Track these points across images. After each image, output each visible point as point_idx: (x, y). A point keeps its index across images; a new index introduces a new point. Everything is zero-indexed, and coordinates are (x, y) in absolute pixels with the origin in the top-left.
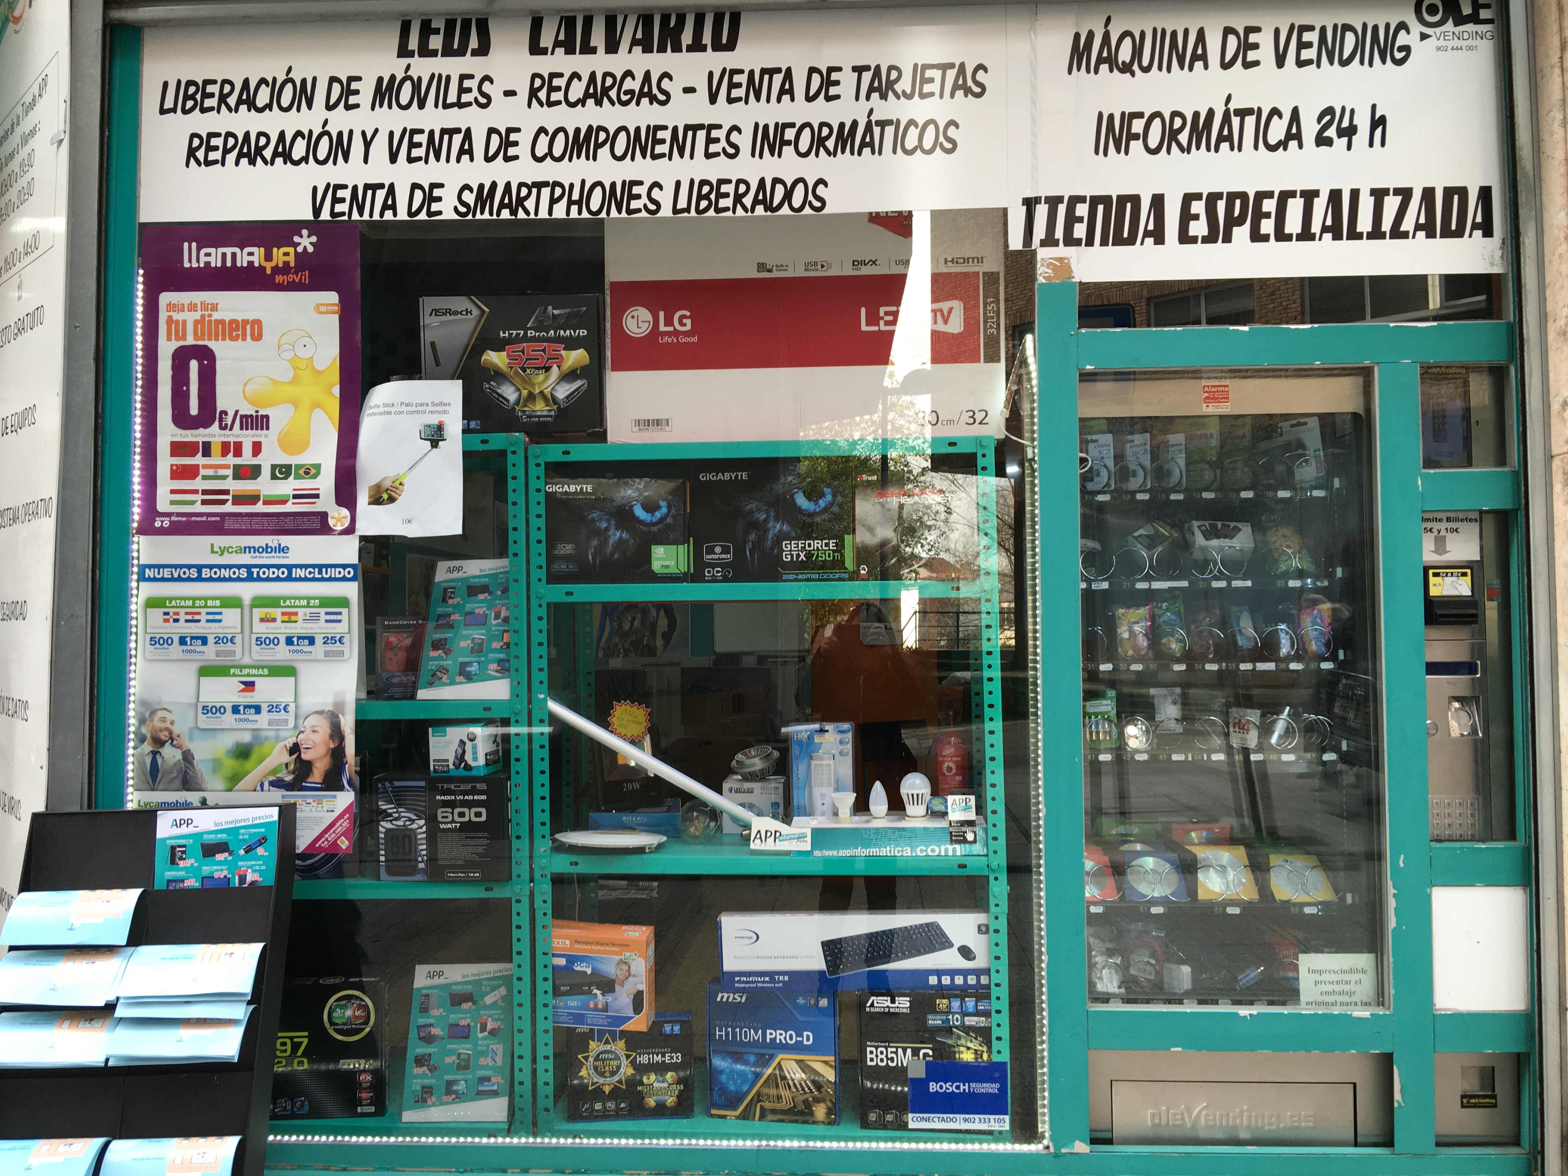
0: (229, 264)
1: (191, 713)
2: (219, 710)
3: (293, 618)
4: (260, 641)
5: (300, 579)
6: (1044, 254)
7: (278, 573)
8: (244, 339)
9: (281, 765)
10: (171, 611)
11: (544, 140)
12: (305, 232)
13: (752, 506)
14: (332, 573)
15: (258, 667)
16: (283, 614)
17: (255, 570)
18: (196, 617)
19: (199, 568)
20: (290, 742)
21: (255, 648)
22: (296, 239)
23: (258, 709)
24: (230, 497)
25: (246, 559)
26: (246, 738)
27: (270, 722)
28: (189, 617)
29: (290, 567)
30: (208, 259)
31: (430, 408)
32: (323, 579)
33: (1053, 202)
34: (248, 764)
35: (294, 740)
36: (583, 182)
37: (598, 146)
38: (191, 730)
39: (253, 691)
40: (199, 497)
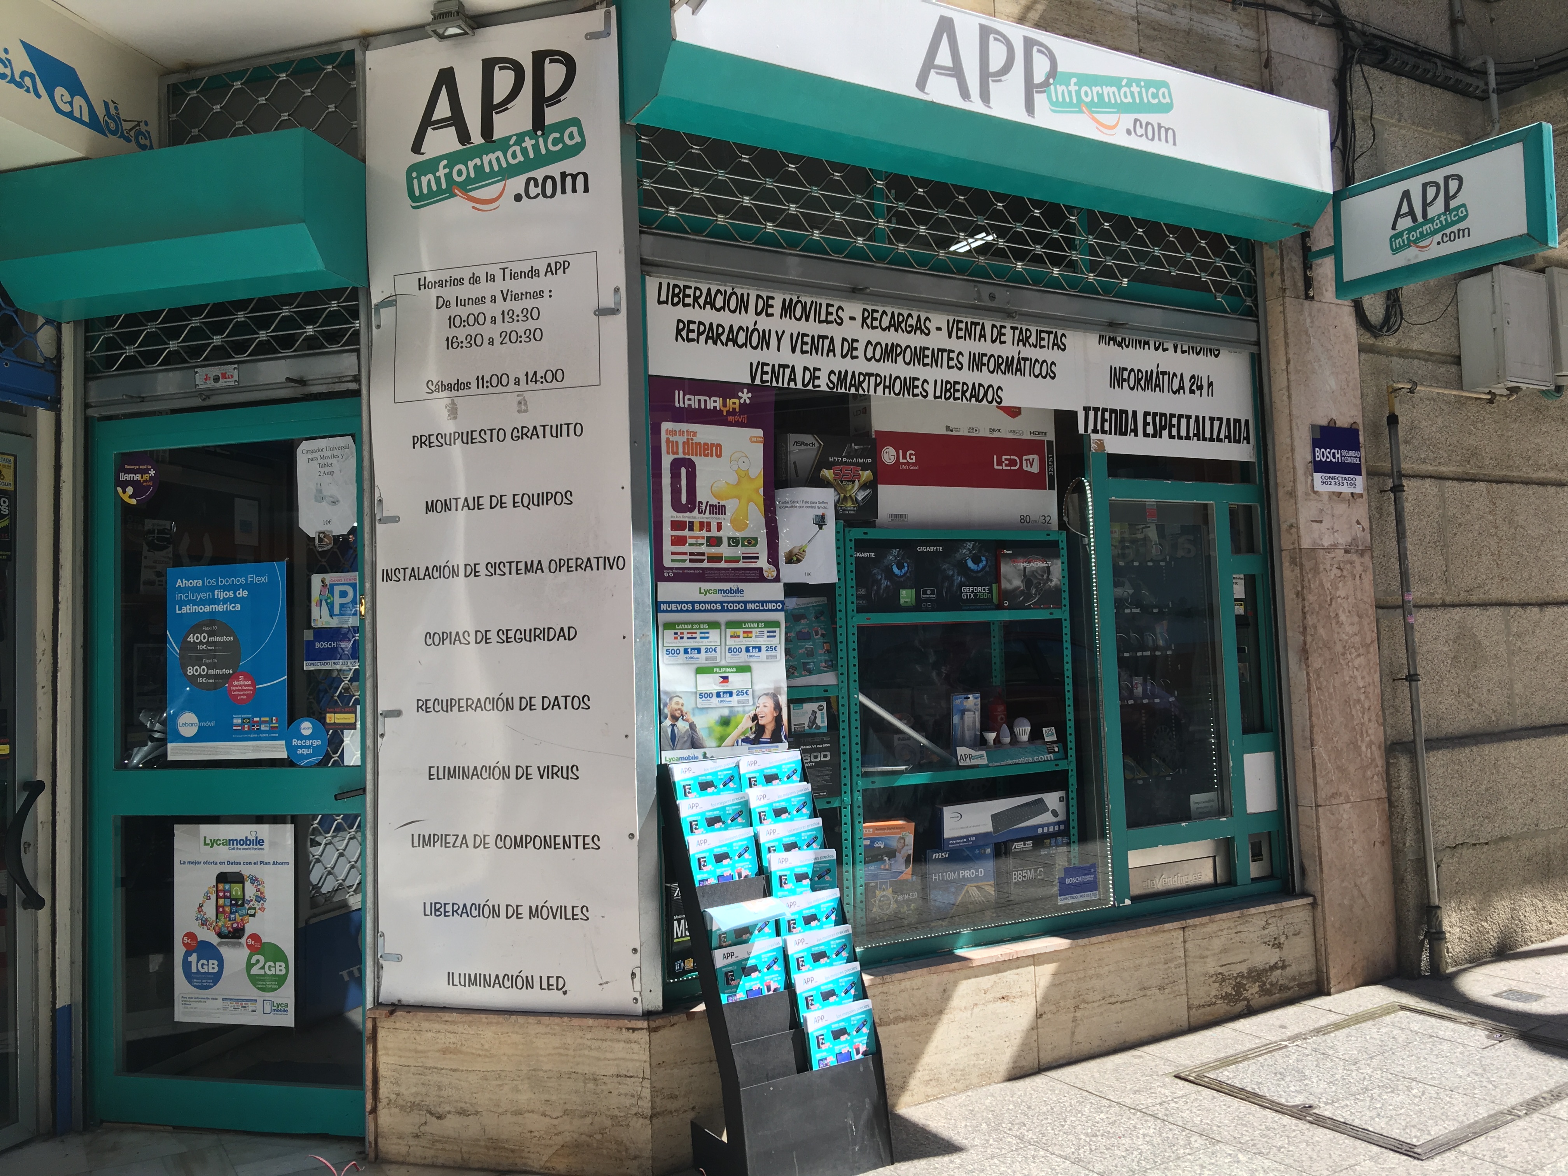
0: (703, 407)
1: (693, 698)
2: (709, 695)
3: (750, 635)
4: (730, 650)
5: (751, 610)
6: (1094, 436)
7: (739, 606)
8: (712, 456)
9: (747, 729)
10: (679, 631)
11: (870, 349)
12: (745, 390)
13: (945, 566)
14: (770, 606)
15: (730, 667)
16: (744, 632)
17: (725, 605)
18: (694, 635)
19: (693, 603)
20: (752, 714)
21: (728, 654)
22: (740, 394)
23: (731, 694)
24: (705, 557)
25: (719, 597)
26: (726, 712)
27: (739, 702)
28: (690, 636)
29: (745, 603)
30: (690, 402)
31: (817, 505)
32: (764, 610)
33: (1096, 410)
34: (729, 729)
35: (753, 712)
36: (891, 375)
37: (897, 355)
38: (693, 709)
39: (727, 682)
40: (687, 557)
